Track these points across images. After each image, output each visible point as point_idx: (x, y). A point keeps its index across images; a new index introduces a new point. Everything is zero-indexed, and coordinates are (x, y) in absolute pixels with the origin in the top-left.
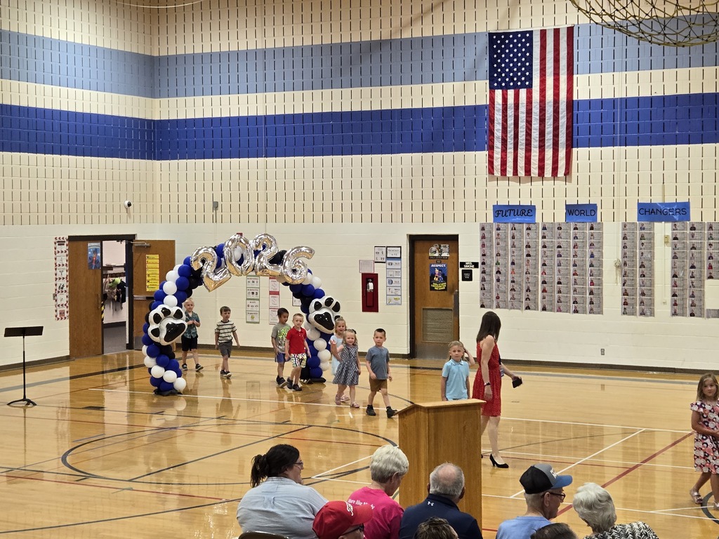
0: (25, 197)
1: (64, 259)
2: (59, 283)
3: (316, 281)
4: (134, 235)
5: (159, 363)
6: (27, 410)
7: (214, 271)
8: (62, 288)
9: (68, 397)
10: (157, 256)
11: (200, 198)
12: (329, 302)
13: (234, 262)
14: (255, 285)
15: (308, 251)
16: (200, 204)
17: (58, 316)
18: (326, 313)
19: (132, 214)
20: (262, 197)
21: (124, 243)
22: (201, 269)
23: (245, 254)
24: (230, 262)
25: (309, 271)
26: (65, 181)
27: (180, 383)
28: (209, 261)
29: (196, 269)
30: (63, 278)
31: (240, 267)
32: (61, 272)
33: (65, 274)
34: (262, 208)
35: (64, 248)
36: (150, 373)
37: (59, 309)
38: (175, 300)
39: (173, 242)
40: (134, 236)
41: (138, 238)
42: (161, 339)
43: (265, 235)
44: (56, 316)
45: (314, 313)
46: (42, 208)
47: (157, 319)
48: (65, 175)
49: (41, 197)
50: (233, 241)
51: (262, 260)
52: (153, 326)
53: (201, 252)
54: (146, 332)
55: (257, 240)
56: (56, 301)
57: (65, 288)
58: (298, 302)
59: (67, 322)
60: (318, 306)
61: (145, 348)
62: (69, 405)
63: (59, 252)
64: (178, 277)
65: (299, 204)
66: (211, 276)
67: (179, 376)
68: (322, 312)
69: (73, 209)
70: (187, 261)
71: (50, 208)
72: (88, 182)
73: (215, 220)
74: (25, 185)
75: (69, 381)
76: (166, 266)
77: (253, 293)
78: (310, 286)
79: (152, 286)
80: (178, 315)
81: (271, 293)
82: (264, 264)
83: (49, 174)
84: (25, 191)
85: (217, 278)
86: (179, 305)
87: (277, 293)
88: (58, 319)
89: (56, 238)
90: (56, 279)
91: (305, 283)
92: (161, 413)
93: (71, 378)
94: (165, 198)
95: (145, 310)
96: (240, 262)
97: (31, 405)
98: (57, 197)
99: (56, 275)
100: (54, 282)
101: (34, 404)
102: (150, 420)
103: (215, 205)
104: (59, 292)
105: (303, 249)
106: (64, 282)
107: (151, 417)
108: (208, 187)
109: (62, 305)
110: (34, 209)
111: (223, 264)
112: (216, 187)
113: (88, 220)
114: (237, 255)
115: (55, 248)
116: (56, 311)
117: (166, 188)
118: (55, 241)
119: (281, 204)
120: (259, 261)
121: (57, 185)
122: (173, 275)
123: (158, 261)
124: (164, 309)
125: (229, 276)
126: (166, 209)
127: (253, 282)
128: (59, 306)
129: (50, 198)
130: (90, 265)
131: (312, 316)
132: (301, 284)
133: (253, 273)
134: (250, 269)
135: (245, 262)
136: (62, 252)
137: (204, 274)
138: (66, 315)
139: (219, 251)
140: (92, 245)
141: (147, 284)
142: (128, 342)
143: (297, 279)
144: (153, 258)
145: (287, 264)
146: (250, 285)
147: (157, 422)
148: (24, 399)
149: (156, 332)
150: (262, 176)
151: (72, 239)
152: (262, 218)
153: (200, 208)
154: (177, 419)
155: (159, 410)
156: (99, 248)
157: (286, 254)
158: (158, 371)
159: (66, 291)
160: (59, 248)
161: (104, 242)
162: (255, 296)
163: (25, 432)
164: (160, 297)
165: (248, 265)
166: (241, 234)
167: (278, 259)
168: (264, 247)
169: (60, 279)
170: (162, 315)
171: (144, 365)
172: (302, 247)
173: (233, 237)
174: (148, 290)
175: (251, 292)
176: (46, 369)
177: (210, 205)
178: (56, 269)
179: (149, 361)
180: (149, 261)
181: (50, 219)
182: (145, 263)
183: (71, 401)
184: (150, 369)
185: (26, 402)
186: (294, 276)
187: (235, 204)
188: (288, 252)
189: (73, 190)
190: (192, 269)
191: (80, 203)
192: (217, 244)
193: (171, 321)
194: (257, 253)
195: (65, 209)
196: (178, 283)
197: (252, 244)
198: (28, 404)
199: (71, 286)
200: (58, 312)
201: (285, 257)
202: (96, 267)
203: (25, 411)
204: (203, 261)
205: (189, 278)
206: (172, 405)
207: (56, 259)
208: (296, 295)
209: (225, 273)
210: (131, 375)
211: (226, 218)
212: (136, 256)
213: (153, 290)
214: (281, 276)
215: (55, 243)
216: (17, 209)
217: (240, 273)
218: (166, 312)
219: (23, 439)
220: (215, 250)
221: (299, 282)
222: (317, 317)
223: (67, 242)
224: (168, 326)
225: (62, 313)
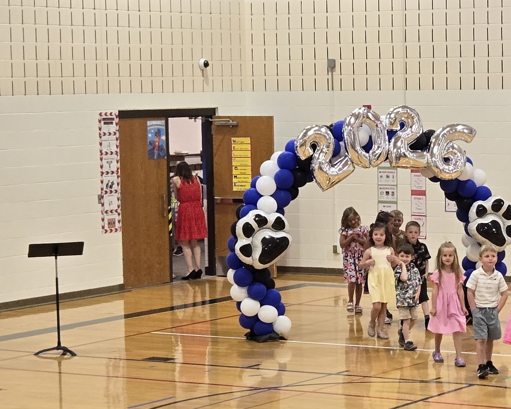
0: (55, 54)
1: (112, 144)
2: (106, 179)
3: (479, 176)
4: (215, 109)
5: (252, 295)
6: (63, 362)
7: (330, 161)
8: (111, 187)
9: (122, 344)
10: (248, 140)
11: (309, 54)
12: (498, 205)
13: (358, 148)
14: (391, 181)
15: (466, 131)
16: (309, 62)
17: (106, 227)
18: (494, 222)
19: (210, 78)
20: (399, 53)
21: (199, 121)
22: (310, 158)
23: (374, 135)
24: (353, 147)
25: (469, 160)
26: (112, 30)
27: (283, 324)
28: (322, 146)
29: (303, 158)
30: (113, 172)
31: (367, 155)
32: (110, 163)
33: (115, 166)
34: (400, 68)
35: (113, 128)
36: (239, 308)
37: (107, 218)
38: (273, 203)
39: (270, 119)
40: (213, 110)
41: (220, 113)
42: (254, 260)
43: (403, 107)
44: (103, 227)
45: (475, 222)
46: (79, 71)
47: (248, 231)
48: (112, 20)
49: (78, 53)
50: (357, 117)
51: (399, 144)
52: (242, 241)
53: (310, 133)
54: (233, 250)
55: (392, 116)
56: (103, 205)
57: (115, 187)
58: (453, 205)
59: (119, 235)
60: (481, 212)
61: (231, 273)
62: (123, 355)
63: (105, 134)
64: (277, 169)
65: (453, 62)
66: (326, 167)
67: (281, 311)
68: (487, 220)
69: (125, 71)
70: (291, 147)
71: (91, 70)
73: (331, 86)
74: (54, 36)
75: (123, 321)
76: (260, 154)
77: (387, 193)
78: (469, 183)
79: (241, 184)
80: (279, 225)
81: (414, 193)
82: (403, 150)
83: (89, 20)
84: (55, 45)
85: (334, 171)
86: (280, 210)
87: (423, 193)
88: (106, 231)
89: (100, 114)
90: (102, 173)
91: (462, 178)
92: (256, 367)
93: (126, 316)
94: (258, 54)
95: (232, 217)
96: (367, 147)
97: (68, 355)
98: (102, 53)
99: (102, 167)
100: (100, 178)
101: (73, 354)
102: (240, 377)
103: (331, 66)
104: (106, 192)
105: (459, 128)
106: (114, 178)
107: (242, 372)
108: (321, 39)
109: (111, 211)
110: (68, 71)
111: (343, 150)
112: (333, 38)
113: (147, 87)
114: (363, 138)
115: (100, 129)
116: (103, 220)
117: (258, 39)
118: (100, 118)
119: (426, 61)
120: (395, 146)
121: (101, 36)
122: (270, 167)
123: (249, 147)
124: (258, 216)
125: (351, 168)
126: (259, 70)
127: (388, 177)
128: (106, 212)
129: (90, 54)
130: (151, 153)
131: (473, 226)
132: (456, 179)
133: (387, 164)
134: (382, 158)
135: (375, 147)
136: (110, 134)
137: (315, 165)
138: (118, 225)
139: (337, 131)
140: (154, 124)
141: (234, 180)
142: (207, 265)
143: (449, 172)
144: (242, 143)
145: (436, 150)
146: (384, 181)
147: (250, 379)
148: (59, 347)
149: (247, 250)
150: (398, 20)
151: (123, 115)
152: (400, 83)
153: (308, 69)
154: (278, 375)
155: (253, 362)
156: (164, 128)
157: (435, 134)
158: (250, 307)
159: (116, 191)
160: (106, 128)
161: (169, 119)
162: (390, 198)
163: (61, 394)
164: (252, 199)
165: (379, 152)
166: (369, 107)
167: (422, 143)
168: (402, 125)
169: (108, 173)
170: (255, 225)
171: (230, 298)
172: (458, 125)
173: (356, 111)
174: (235, 189)
175: (385, 191)
177: (323, 65)
178: (101, 159)
179: (237, 292)
180: (237, 147)
181: (91, 87)
182: (230, 150)
183: (127, 350)
184: (239, 304)
185: (61, 351)
186: (447, 167)
187: (360, 62)
188: (437, 132)
189: (124, 44)
190: (296, 158)
191: (135, 63)
192: (334, 121)
193: (268, 233)
194: (391, 134)
195: (113, 71)
196: (278, 179)
197: (385, 120)
198: (64, 354)
199: (124, 185)
200: (106, 221)
201: (433, 140)
202: (159, 155)
203: (60, 364)
204: (314, 147)
205: (293, 171)
206: (271, 355)
207: (101, 144)
208: (449, 196)
209: (346, 164)
210: (213, 312)
211: (347, 84)
212: (217, 139)
213: (243, 189)
214: (427, 169)
215: (100, 121)
216: (43, 71)
217: (367, 164)
218: (262, 221)
219: (59, 404)
220: (331, 130)
221: (454, 176)
222: (481, 228)
223: (117, 120)
224: (264, 241)
225: (111, 223)
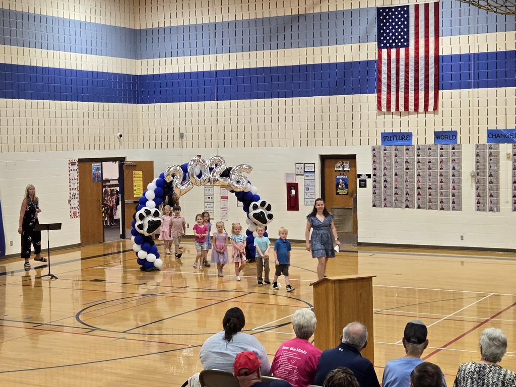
0: (47, 132)
1: (75, 175)
2: (72, 192)
3: (254, 189)
4: (125, 158)
5: (143, 249)
6: (51, 282)
7: (181, 183)
8: (75, 196)
9: (80, 273)
10: (141, 172)
11: (170, 130)
12: (263, 204)
13: (195, 176)
14: (210, 192)
15: (247, 168)
16: (170, 134)
17: (72, 216)
18: (261, 212)
19: (123, 142)
20: (215, 129)
21: (117, 163)
22: (172, 182)
23: (203, 170)
24: (193, 176)
25: (249, 182)
26: (75, 120)
27: (159, 263)
28: (177, 176)
29: (168, 182)
30: (75, 189)
31: (199, 180)
32: (74, 184)
33: (76, 186)
34: (215, 136)
35: (76, 167)
36: (137, 255)
37: (72, 211)
38: (154, 204)
39: (152, 162)
40: (124, 158)
41: (127, 159)
42: (144, 232)
43: (217, 156)
44: (71, 216)
45: (252, 212)
46: (59, 139)
47: (142, 217)
48: (75, 115)
49: (59, 131)
50: (194, 161)
51: (215, 174)
52: (139, 222)
53: (171, 169)
54: (134, 226)
55: (212, 161)
56: (71, 205)
57: (76, 196)
58: (241, 204)
59: (78, 219)
60: (255, 207)
61: (133, 238)
62: (80, 279)
63: (72, 170)
64: (156, 187)
65: (241, 133)
66: (179, 186)
67: (158, 257)
68: (258, 211)
69: (81, 140)
70: (162, 176)
71: (65, 139)
72: (91, 120)
73: (181, 146)
74: (47, 122)
75: (80, 261)
76: (147, 179)
77: (209, 198)
78: (249, 193)
79: (138, 194)
80: (156, 214)
81: (222, 198)
82: (217, 177)
83: (64, 115)
84: (47, 127)
85: (183, 187)
86: (157, 207)
87: (226, 198)
88: (72, 217)
89: (69, 161)
90: (70, 189)
91: (245, 191)
92: (145, 284)
93: (82, 259)
94: (146, 131)
95: (133, 210)
96: (199, 176)
97: (54, 279)
98: (70, 131)
99: (70, 186)
100: (69, 192)
101: (56, 278)
102: (138, 289)
103: (182, 136)
104: (72, 198)
105: (244, 166)
106: (76, 192)
107: (138, 287)
108: (176, 123)
109: (75, 208)
110: (54, 140)
111: (187, 177)
112: (182, 123)
113: (92, 147)
114: (197, 171)
115: (69, 168)
116: (71, 212)
117: (146, 124)
118: (69, 162)
119: (228, 134)
120: (213, 175)
121: (70, 123)
122: (152, 186)
123: (142, 176)
124: (146, 210)
125: (192, 186)
126: (146, 138)
127: (209, 190)
128: (72, 208)
129: (65, 132)
130: (94, 179)
131: (251, 214)
132: (243, 191)
133: (209, 184)
134: (207, 181)
135: (203, 176)
136: (74, 170)
137: (174, 185)
138: (78, 214)
139: (184, 168)
140: (95, 165)
141: (134, 192)
142: (121, 234)
143: (240, 188)
144: (138, 174)
145: (232, 177)
146: (207, 192)
147: (142, 290)
148: (49, 274)
149: (141, 227)
150: (214, 114)
151: (80, 161)
152: (215, 144)
153: (171, 138)
154: (156, 288)
155: (143, 282)
156: (100, 167)
157: (232, 170)
158: (142, 254)
159: (77, 198)
160: (72, 168)
161: (103, 162)
162: (210, 200)
163: (50, 298)
164: (143, 201)
165: (205, 178)
166: (200, 156)
167: (226, 174)
168: (216, 165)
169: (73, 189)
170: (144, 214)
171: (132, 250)
172: (244, 165)
173: (194, 158)
174: (135, 196)
175: (208, 197)
176: (64, 253)
177: (177, 136)
178: (70, 182)
179: (136, 247)
180: (136, 176)
181: (65, 147)
182: (132, 178)
183: (82, 276)
184: (137, 253)
185: (50, 277)
186: (238, 185)
187: (195, 134)
188: (233, 169)
189: (81, 126)
190: (165, 181)
191: (86, 135)
192: (183, 163)
193: (151, 218)
194: (211, 169)
195: (76, 140)
196: (156, 192)
197: (208, 163)
198: (52, 278)
199: (81, 194)
200: (72, 213)
201: (231, 172)
202: (98, 180)
203: (50, 282)
204: (173, 176)
205: (163, 188)
206: (153, 278)
207: (70, 175)
208: (239, 199)
209: (189, 184)
210: (124, 257)
211: (190, 145)
212: (126, 172)
213: (138, 196)
214: (228, 187)
215: (69, 164)
216: (42, 140)
217: (199, 184)
218: (148, 212)
219: (49, 303)
220: (182, 168)
221: (242, 190)
222: (255, 215)
223: (77, 163)
224: (149, 222)
225: (75, 213)
